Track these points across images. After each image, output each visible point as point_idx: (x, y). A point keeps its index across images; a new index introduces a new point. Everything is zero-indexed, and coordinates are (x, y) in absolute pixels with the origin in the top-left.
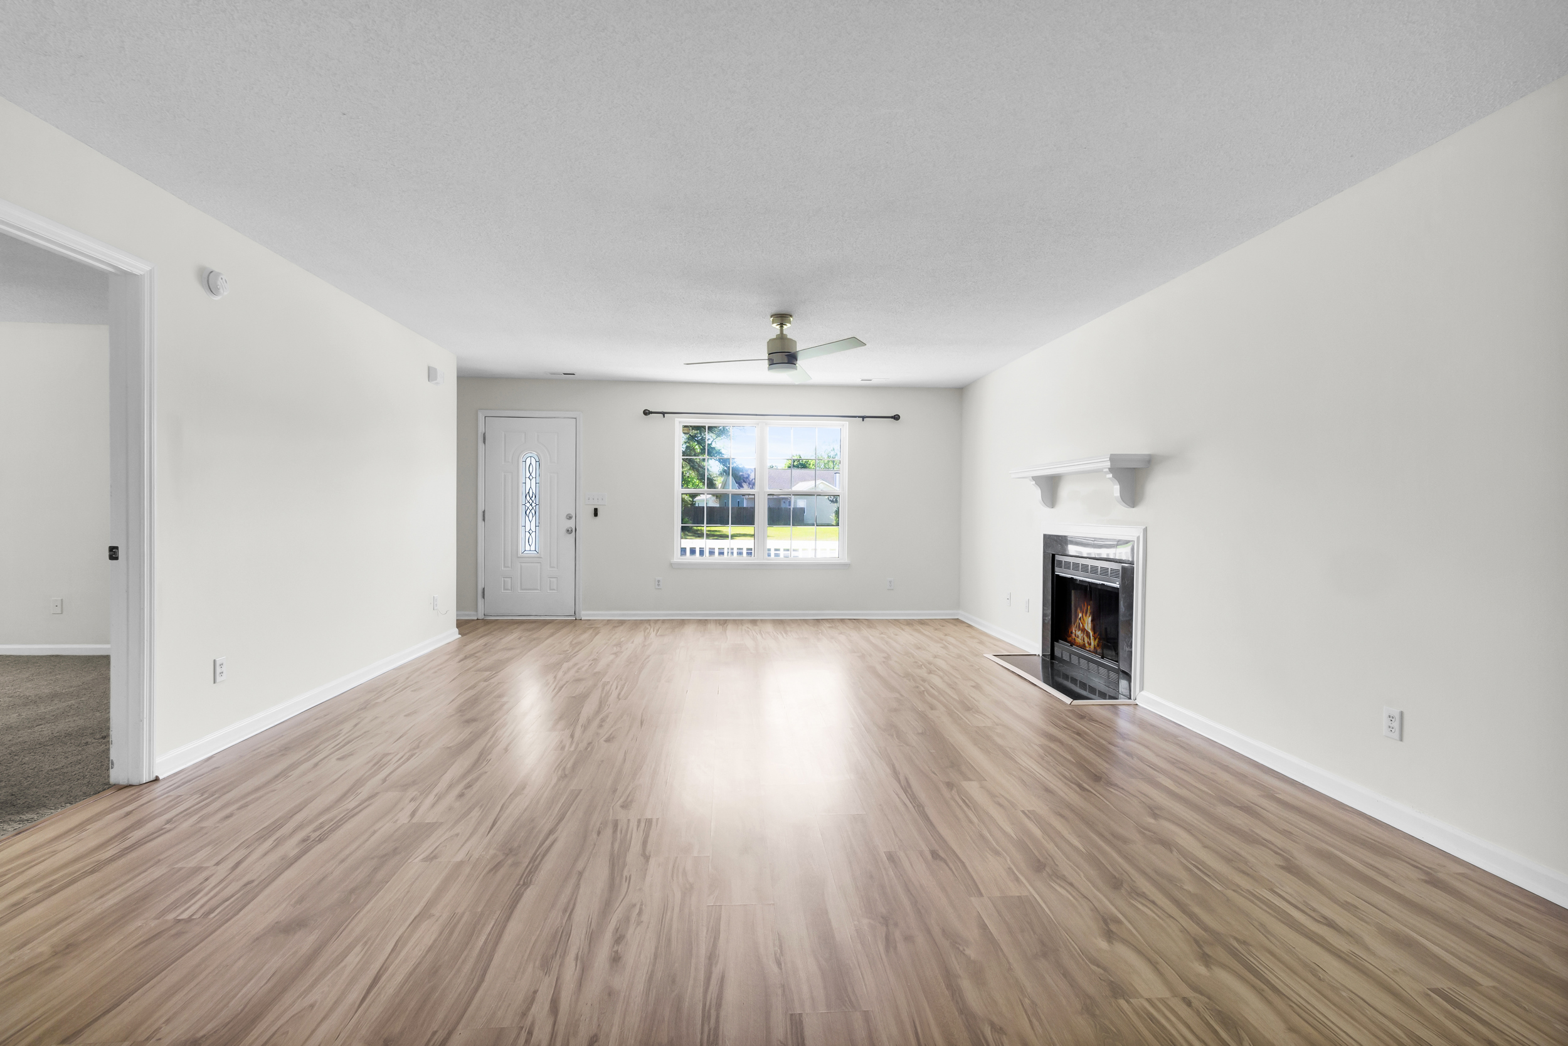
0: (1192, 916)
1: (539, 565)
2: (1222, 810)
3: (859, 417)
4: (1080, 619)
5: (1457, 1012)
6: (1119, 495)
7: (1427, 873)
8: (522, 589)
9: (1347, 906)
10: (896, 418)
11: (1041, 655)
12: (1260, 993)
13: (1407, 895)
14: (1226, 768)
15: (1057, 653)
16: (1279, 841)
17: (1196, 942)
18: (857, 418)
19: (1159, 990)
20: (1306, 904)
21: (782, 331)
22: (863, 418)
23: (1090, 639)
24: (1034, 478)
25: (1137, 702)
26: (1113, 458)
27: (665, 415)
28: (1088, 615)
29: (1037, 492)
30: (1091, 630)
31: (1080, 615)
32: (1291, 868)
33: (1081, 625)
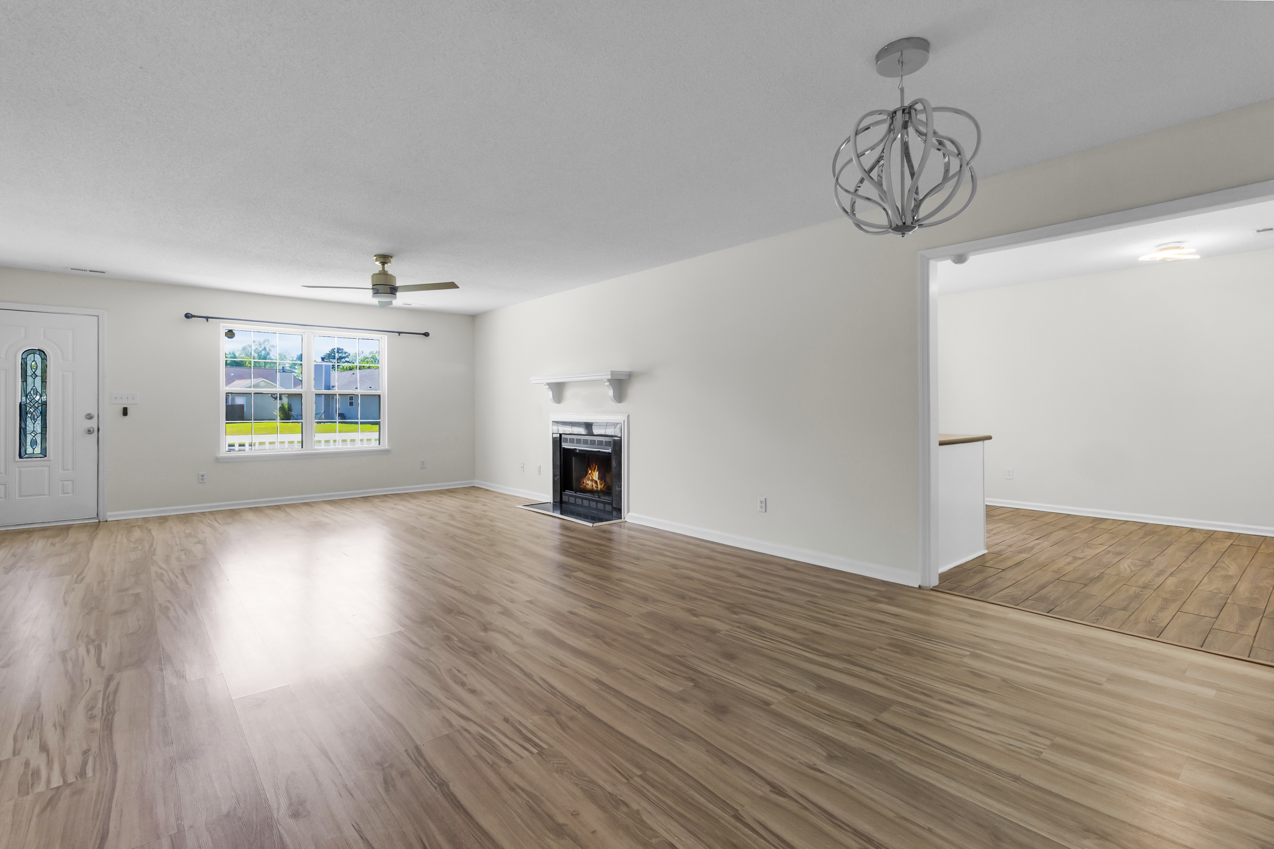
0: (719, 601)
1: (46, 469)
2: (700, 560)
3: (397, 332)
4: (590, 474)
5: (816, 605)
6: (612, 395)
7: (785, 567)
8: (20, 496)
9: (767, 583)
10: (426, 334)
11: (552, 502)
12: (759, 618)
13: (783, 575)
14: (689, 543)
15: (565, 498)
16: (730, 567)
17: (728, 609)
18: (395, 333)
19: (728, 627)
20: (755, 587)
21: (383, 268)
22: (400, 333)
23: (597, 484)
24: (548, 384)
25: (626, 520)
26: (612, 373)
27: (209, 319)
28: (596, 470)
29: (550, 394)
30: (598, 479)
31: (590, 472)
32: (741, 576)
33: (591, 478)
